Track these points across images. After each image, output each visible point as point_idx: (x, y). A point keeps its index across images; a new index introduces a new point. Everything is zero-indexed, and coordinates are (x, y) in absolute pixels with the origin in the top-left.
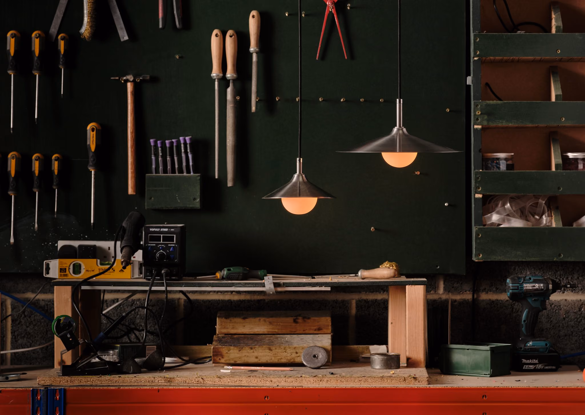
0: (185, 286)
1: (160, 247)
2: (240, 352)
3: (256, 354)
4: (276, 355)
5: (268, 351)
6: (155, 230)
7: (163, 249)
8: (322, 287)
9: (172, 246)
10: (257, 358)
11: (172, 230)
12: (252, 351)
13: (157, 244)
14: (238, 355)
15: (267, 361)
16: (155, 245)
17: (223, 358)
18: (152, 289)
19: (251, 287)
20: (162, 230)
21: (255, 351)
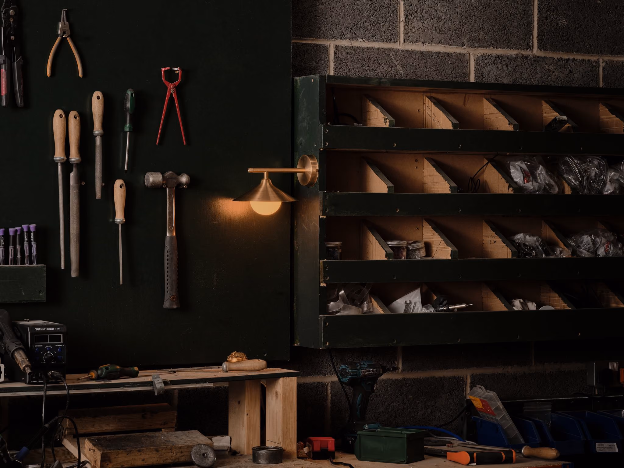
0: (74, 389)
1: (47, 348)
2: (128, 455)
3: (143, 457)
4: (163, 456)
5: (155, 452)
6: (41, 330)
7: (50, 350)
8: (206, 383)
9: (59, 346)
10: (143, 460)
11: (58, 329)
12: (140, 453)
13: (44, 345)
14: (126, 459)
15: (153, 463)
16: (42, 346)
17: (111, 463)
18: (47, 394)
19: (139, 386)
20: (47, 329)
21: (142, 454)
